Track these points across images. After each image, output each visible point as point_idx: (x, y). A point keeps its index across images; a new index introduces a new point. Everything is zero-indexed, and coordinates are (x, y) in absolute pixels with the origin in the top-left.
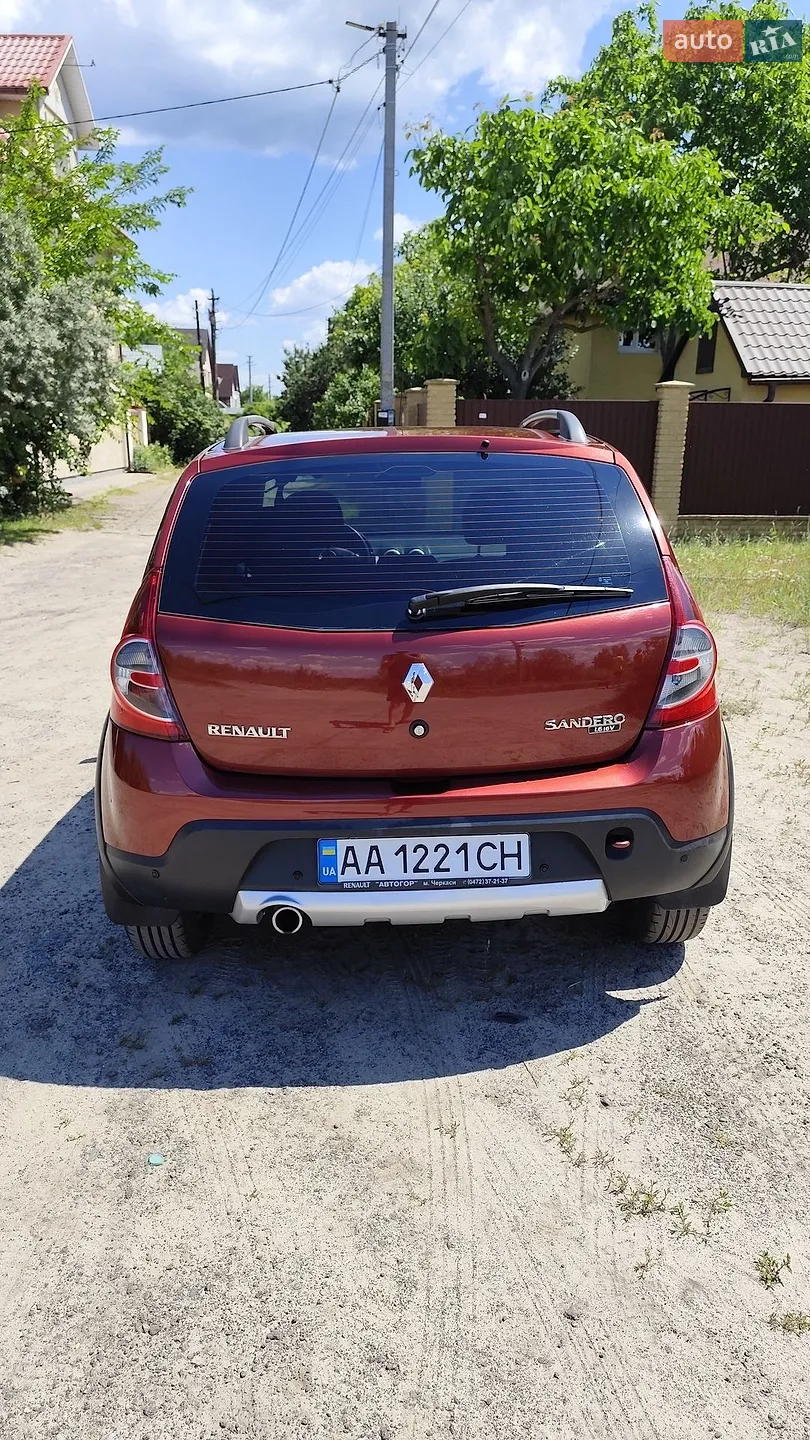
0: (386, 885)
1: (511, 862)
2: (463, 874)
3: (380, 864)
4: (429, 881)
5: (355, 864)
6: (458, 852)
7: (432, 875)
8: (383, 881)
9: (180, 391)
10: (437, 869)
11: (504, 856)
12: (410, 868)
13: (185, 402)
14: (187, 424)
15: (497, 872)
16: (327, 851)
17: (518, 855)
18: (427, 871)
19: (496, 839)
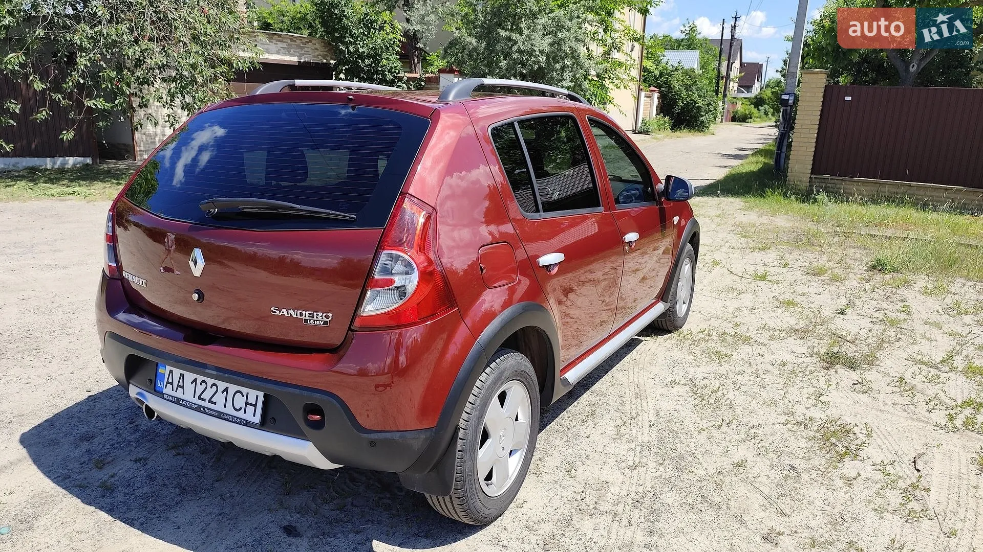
0: (183, 403)
1: (250, 409)
2: (222, 409)
3: (183, 387)
4: (204, 407)
5: (172, 384)
6: (223, 392)
7: (206, 404)
8: (183, 400)
9: (685, 80)
10: (210, 401)
11: (247, 404)
12: (197, 396)
13: (688, 88)
14: (685, 102)
15: (240, 414)
16: (161, 370)
17: (255, 406)
18: (204, 400)
19: (245, 390)
